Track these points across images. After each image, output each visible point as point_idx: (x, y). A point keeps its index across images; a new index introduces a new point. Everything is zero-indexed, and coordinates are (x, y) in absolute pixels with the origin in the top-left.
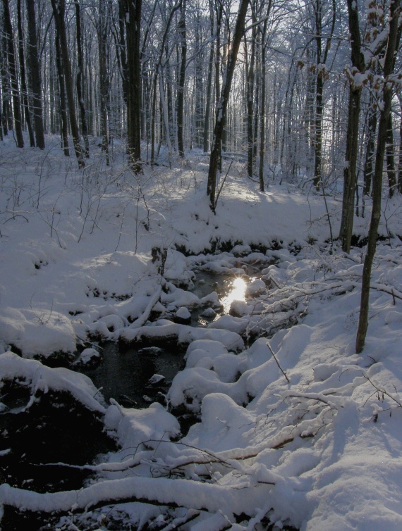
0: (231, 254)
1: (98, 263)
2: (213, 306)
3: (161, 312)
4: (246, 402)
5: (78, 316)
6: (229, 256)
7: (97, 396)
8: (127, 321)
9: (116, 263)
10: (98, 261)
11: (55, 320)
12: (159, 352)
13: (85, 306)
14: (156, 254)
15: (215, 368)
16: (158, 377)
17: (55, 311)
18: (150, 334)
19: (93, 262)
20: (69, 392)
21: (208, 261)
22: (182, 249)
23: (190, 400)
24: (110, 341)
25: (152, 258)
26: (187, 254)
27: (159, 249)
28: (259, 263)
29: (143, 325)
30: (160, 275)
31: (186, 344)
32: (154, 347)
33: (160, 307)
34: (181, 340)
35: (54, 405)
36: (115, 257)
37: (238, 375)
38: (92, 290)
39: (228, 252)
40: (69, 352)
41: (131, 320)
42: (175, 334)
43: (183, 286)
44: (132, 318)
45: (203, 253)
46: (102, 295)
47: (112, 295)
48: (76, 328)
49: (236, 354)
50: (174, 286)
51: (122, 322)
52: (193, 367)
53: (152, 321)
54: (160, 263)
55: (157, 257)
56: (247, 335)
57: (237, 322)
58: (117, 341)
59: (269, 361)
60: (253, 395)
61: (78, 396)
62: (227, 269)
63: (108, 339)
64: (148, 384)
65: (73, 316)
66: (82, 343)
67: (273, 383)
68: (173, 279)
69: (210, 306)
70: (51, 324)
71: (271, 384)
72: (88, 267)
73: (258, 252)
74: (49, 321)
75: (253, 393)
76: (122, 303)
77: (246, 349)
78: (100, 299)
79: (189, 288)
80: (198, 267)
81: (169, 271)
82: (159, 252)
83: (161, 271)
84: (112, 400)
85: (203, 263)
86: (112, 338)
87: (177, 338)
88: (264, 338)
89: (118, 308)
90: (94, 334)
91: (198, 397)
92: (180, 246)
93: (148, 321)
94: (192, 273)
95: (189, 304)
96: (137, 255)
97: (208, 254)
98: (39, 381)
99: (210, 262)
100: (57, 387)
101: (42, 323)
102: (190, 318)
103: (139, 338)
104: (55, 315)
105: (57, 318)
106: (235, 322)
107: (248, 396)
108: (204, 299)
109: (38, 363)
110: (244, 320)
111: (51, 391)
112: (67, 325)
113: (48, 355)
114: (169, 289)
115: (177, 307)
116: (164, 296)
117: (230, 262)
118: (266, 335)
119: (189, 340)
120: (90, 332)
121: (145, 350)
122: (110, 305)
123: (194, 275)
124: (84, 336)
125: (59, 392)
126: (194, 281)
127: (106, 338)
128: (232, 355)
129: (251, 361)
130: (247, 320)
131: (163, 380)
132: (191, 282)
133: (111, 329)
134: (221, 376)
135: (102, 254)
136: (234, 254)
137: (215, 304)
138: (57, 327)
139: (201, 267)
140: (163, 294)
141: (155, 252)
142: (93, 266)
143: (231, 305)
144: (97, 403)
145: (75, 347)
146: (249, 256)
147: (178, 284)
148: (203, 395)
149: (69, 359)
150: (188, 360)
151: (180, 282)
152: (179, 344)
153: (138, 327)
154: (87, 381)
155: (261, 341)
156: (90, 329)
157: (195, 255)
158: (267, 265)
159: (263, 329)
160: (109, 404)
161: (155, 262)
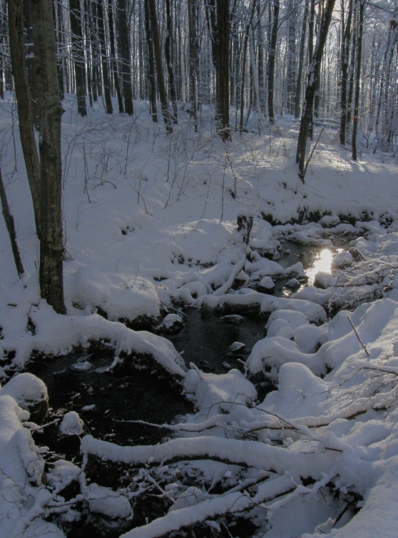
0: (318, 224)
1: (183, 230)
2: (298, 277)
3: (245, 281)
4: (324, 373)
5: (163, 282)
6: (316, 226)
7: (178, 360)
8: (211, 289)
9: (202, 231)
10: (184, 228)
11: (140, 285)
12: (241, 319)
13: (170, 272)
14: (242, 222)
15: (295, 339)
16: (238, 345)
17: (140, 276)
18: (232, 302)
19: (179, 229)
20: (151, 355)
21: (295, 231)
22: (269, 218)
23: (268, 369)
24: (193, 308)
25: (237, 226)
26: (274, 224)
27: (245, 218)
28: (347, 234)
29: (226, 293)
30: (245, 244)
31: (268, 313)
32: (236, 315)
33: (244, 276)
34: (263, 309)
35: (136, 366)
36: (201, 225)
37: (319, 345)
38: (178, 256)
39: (316, 222)
40: (153, 316)
41: (214, 287)
42: (257, 303)
43: (269, 256)
44: (216, 285)
45: (290, 222)
46: (186, 262)
48: (160, 294)
49: (318, 325)
51: (205, 289)
52: (274, 336)
53: (235, 290)
54: (245, 231)
55: (243, 226)
56: (329, 306)
57: (321, 293)
58: (200, 308)
59: (350, 334)
60: (332, 367)
61: (159, 359)
63: (191, 306)
65: (158, 282)
66: (165, 308)
67: (353, 356)
68: (258, 249)
69: (293, 277)
70: (135, 289)
71: (350, 357)
72: (174, 233)
73: (346, 223)
74: (134, 286)
75: (331, 365)
76: (207, 271)
78: (185, 266)
79: (274, 258)
80: (285, 237)
81: (255, 240)
82: (245, 220)
83: (246, 240)
84: (192, 364)
85: (290, 233)
86: (195, 305)
87: (259, 307)
88: (347, 311)
89: (203, 275)
90: (177, 300)
91: (277, 366)
92: (267, 215)
93: (232, 290)
95: (273, 274)
96: (223, 223)
97: (295, 224)
98: (123, 343)
100: (140, 349)
101: (128, 288)
102: (274, 287)
103: (221, 305)
104: (140, 280)
105: (142, 283)
107: (327, 367)
108: (289, 269)
109: (123, 326)
110: (327, 292)
111: (134, 353)
112: (152, 290)
113: (133, 319)
114: (253, 258)
115: (261, 277)
116: (248, 265)
117: (317, 232)
118: (349, 308)
119: (271, 309)
120: (174, 298)
122: (195, 273)
123: (279, 244)
124: (168, 301)
125: (141, 354)
126: (279, 251)
127: (189, 304)
128: (313, 326)
129: (332, 333)
130: (331, 292)
131: (243, 348)
132: (277, 252)
133: (195, 296)
134: (301, 347)
135: (187, 221)
136: (322, 224)
137: (300, 275)
138: (142, 292)
139: (288, 237)
140: (248, 262)
141: (240, 220)
142: (178, 233)
143: (316, 276)
144: (178, 366)
145: (159, 312)
146: (338, 227)
147: (263, 253)
148: (281, 364)
149: (153, 324)
150: (269, 330)
151: (266, 252)
152: (262, 314)
153: (221, 295)
154: (168, 345)
155: (343, 313)
156: (174, 295)
157: (282, 225)
158: (355, 236)
159: (346, 302)
160: (189, 368)
161: (241, 231)
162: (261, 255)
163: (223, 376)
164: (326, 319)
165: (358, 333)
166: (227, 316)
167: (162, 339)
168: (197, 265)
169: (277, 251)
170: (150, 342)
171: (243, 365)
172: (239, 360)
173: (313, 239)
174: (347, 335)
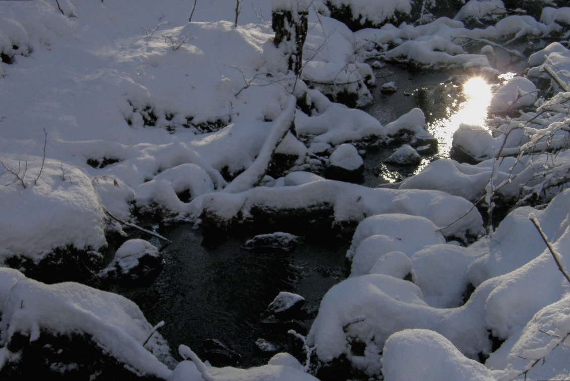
0: (456, 22)
1: (150, 49)
2: (414, 141)
3: (296, 157)
4: (485, 350)
5: (109, 168)
6: (452, 26)
7: (152, 343)
8: (220, 178)
9: (192, 49)
10: (152, 44)
11: (54, 177)
12: (291, 242)
13: (125, 146)
14: (282, 25)
15: (415, 276)
16: (288, 298)
17: (54, 158)
18: (271, 205)
19: (140, 46)
20: (88, 336)
21: (404, 39)
22: (343, 15)
23: (358, 347)
24: (182, 223)
25: (273, 35)
26: (355, 26)
27: (288, 14)
28: (524, 39)
29: (255, 185)
30: (292, 73)
31: (352, 225)
32: (280, 234)
33: (292, 145)
34: (340, 216)
35: (53, 366)
36: (190, 34)
37: (470, 288)
38: (140, 109)
39: (452, 17)
40: (90, 248)
41: (228, 175)
42: (326, 204)
43: (347, 99)
44: (232, 169)
45: (392, 21)
46: (162, 121)
47: (185, 121)
48: (104, 197)
49: (465, 245)
50: (327, 100)
51: (209, 179)
52: (367, 273)
53: (276, 177)
54: (292, 45)
55: (286, 32)
56: (488, 200)
57: (465, 173)
58: (199, 221)
59: (539, 258)
60: (502, 336)
61: (108, 345)
62: (447, 57)
63: (178, 218)
64: (267, 315)
65: (98, 170)
66: (119, 227)
67: (548, 307)
68: (322, 84)
69: (408, 141)
70: (44, 188)
71: (543, 310)
72: (128, 57)
73: (521, 14)
74: (39, 181)
75: (501, 331)
76: (209, 138)
77: (488, 232)
78: (159, 131)
79: (359, 102)
80: (380, 55)
81: (313, 64)
82: (290, 20)
83: (295, 65)
84: (184, 349)
85: (392, 45)
86: (188, 215)
87: (331, 211)
88: (528, 208)
89: (201, 149)
90: (147, 207)
91: (377, 339)
92: (339, 6)
93: (267, 177)
94: (367, 69)
95: (359, 137)
96: (240, 29)
97: (404, 24)
98: (18, 313)
99: (409, 42)
100: (61, 325)
101: (24, 186)
102: (362, 167)
103: (246, 214)
104: (53, 167)
105: (59, 172)
106: (462, 175)
107: (491, 337)
108: (393, 126)
109: (17, 275)
110: (482, 169)
111: (45, 335)
112: (84, 189)
113: (41, 257)
114: (313, 105)
115: (333, 146)
116: (302, 121)
117: (453, 39)
118: (535, 201)
119: (358, 215)
120: (138, 204)
121: (260, 240)
122: (183, 144)
123: (370, 71)
124: (123, 211)
125: (65, 337)
126: (370, 87)
127: (174, 215)
128: (454, 246)
129: (498, 257)
130: (489, 169)
131: (299, 304)
132: (365, 89)
133: (185, 196)
134: (429, 293)
135: (158, 29)
136: (463, 21)
137: (418, 136)
138: (61, 193)
139: (388, 54)
140: (300, 114)
141: (279, 20)
142: (138, 55)
143: (455, 136)
144: (153, 357)
145: (103, 237)
146: (501, 24)
147: (334, 94)
148: (386, 335)
149: (91, 264)
150: (355, 261)
151: (340, 89)
152: (337, 226)
153: (246, 190)
154: (129, 312)
155: (521, 214)
156: (137, 196)
157: (374, 27)
158: (542, 42)
159: (526, 188)
160: (179, 359)
161: (282, 45)
162: (330, 97)
163: (255, 371)
164: (483, 230)
165: (559, 255)
166: (260, 236)
167: (114, 298)
168: (186, 126)
169: (364, 87)
170: (84, 305)
171: (301, 343)
172: (291, 331)
173: (445, 54)
174: (532, 262)
